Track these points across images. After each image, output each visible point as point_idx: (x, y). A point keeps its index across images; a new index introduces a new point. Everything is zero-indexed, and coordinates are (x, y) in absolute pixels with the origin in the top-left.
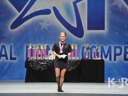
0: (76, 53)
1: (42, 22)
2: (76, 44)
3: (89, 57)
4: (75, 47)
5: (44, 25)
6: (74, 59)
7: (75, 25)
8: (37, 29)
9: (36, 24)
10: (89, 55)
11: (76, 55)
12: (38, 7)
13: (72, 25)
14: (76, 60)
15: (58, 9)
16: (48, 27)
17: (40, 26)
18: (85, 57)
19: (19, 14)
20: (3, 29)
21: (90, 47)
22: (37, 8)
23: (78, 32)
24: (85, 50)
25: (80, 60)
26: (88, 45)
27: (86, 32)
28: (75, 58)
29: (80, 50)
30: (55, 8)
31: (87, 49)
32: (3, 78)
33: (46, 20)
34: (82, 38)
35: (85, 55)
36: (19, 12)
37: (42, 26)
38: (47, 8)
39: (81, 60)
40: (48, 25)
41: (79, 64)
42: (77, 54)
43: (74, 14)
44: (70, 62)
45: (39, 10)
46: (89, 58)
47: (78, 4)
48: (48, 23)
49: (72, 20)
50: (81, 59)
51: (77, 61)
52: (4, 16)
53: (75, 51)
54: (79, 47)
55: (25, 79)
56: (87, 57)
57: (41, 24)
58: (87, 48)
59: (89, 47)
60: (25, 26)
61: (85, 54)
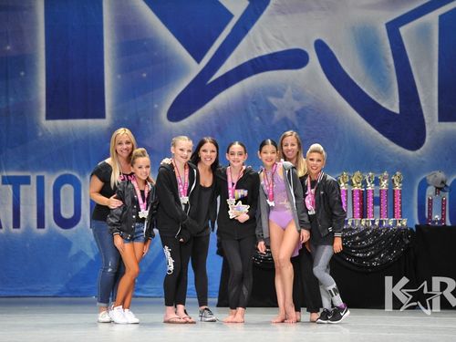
0: (398, 205)
1: (278, 94)
2: (398, 173)
3: (443, 216)
4: (393, 180)
5: (285, 106)
6: (391, 223)
7: (393, 104)
8: (258, 119)
9: (254, 103)
10: (444, 211)
11: (398, 210)
12: (261, 44)
13: (384, 105)
14: (399, 229)
15: (332, 48)
16: (298, 113)
17: (271, 109)
18: (430, 217)
19: (195, 68)
20: (142, 120)
21: (449, 184)
22: (259, 48)
23: (406, 128)
24: (430, 191)
25: (411, 229)
26: (441, 175)
27: (435, 128)
28: (395, 222)
29: (412, 193)
30: (321, 47)
31: (439, 189)
32: (144, 292)
33: (289, 89)
34: (418, 152)
35: (430, 212)
36: (198, 60)
37: (276, 109)
38: (293, 46)
39: (414, 229)
40: (298, 106)
41: (407, 242)
42: (401, 208)
43: (389, 67)
44: (378, 235)
45: (265, 52)
46: (445, 221)
47: (403, 30)
48: (297, 98)
49: (383, 86)
50: (416, 226)
51: (400, 234)
52: (145, 75)
53: (394, 197)
54: (407, 182)
55: (217, 294)
56: (437, 217)
57: (272, 100)
58: (439, 186)
59: (443, 182)
60: (216, 112)
61: (430, 207)
